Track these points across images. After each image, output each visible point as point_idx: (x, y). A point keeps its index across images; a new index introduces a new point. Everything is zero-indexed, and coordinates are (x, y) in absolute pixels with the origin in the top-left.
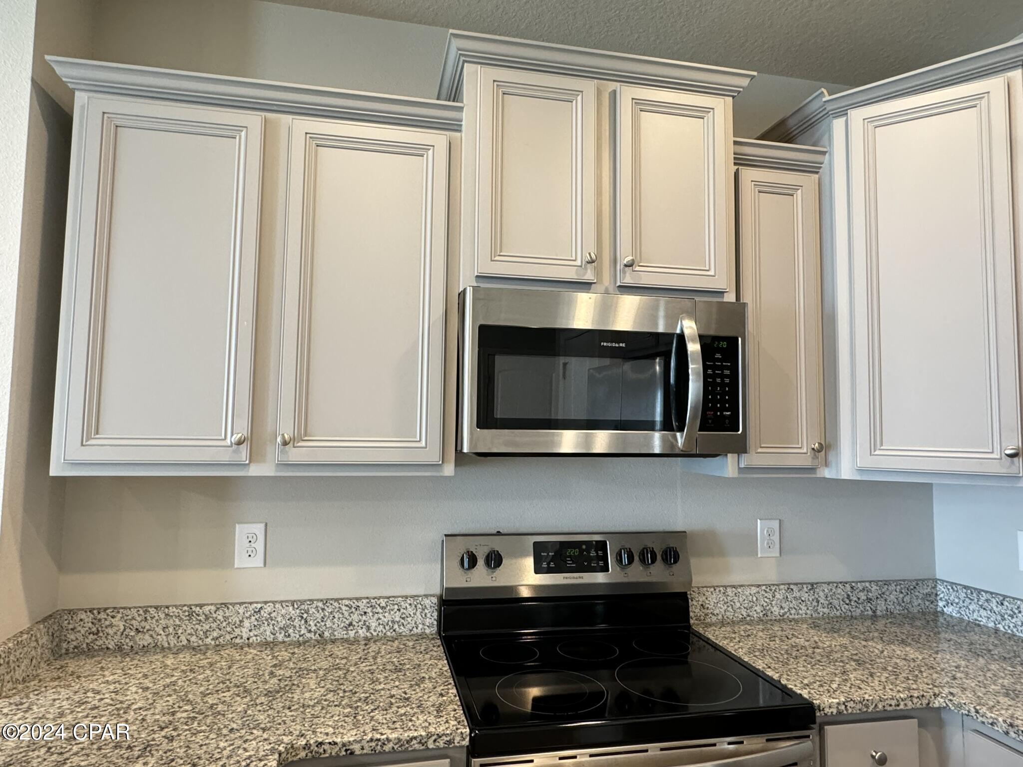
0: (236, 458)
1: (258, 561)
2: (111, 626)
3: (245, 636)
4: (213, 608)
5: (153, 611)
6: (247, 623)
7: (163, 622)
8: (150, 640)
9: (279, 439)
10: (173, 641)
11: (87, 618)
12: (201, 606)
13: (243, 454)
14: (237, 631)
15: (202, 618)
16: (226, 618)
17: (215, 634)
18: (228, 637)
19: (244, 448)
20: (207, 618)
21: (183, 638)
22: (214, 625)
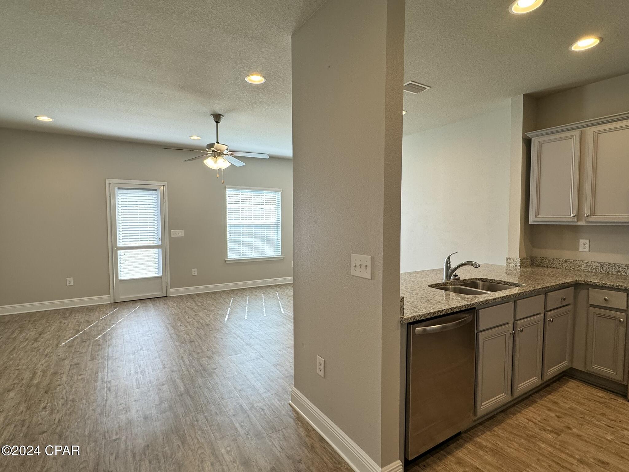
0: (573, 220)
1: (587, 250)
2: (545, 261)
3: (582, 269)
4: (573, 261)
5: (556, 259)
6: (583, 266)
7: (559, 262)
8: (555, 266)
9: (585, 215)
10: (561, 267)
11: (540, 259)
12: (569, 260)
13: (576, 219)
14: (580, 267)
15: (569, 263)
16: (576, 264)
17: (573, 267)
18: (577, 269)
19: (575, 217)
20: (571, 263)
21: (564, 267)
22: (573, 265)
